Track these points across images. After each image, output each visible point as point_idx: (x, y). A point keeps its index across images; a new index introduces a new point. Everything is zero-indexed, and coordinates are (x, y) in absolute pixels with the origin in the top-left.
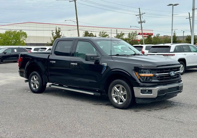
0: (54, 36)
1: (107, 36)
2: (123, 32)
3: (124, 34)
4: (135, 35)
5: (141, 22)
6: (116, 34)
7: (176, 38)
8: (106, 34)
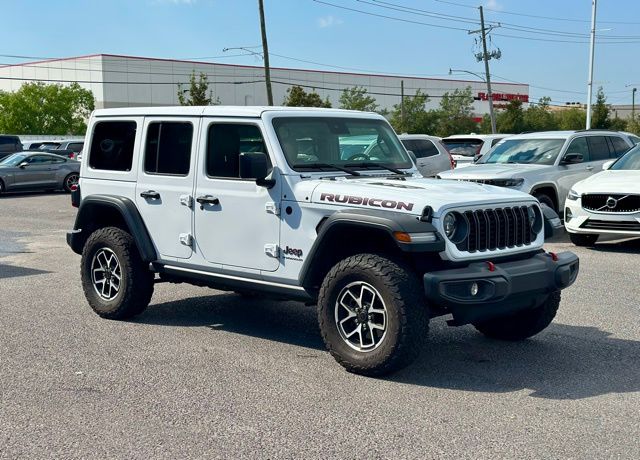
1: (370, 105)
2: (422, 91)
3: (427, 96)
4: (465, 99)
5: (487, 57)
6: (400, 97)
7: (606, 111)
8: (365, 96)
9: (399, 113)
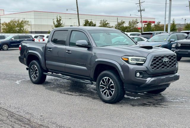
0: (55, 24)
1: (108, 25)
2: (123, 21)
3: (125, 22)
4: (135, 23)
5: (140, 11)
6: (117, 22)
7: (175, 26)
8: (107, 22)
9: (117, 27)
